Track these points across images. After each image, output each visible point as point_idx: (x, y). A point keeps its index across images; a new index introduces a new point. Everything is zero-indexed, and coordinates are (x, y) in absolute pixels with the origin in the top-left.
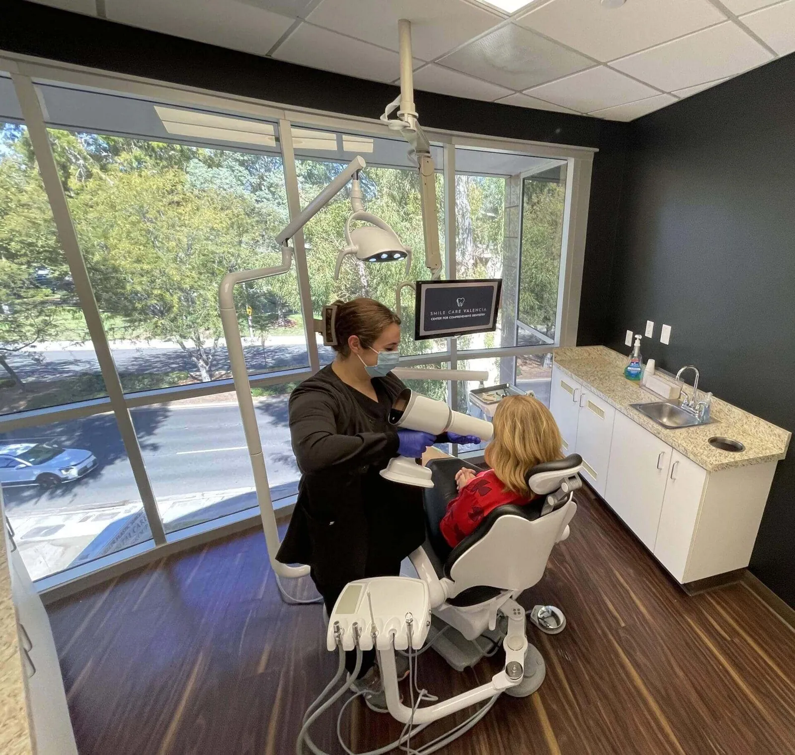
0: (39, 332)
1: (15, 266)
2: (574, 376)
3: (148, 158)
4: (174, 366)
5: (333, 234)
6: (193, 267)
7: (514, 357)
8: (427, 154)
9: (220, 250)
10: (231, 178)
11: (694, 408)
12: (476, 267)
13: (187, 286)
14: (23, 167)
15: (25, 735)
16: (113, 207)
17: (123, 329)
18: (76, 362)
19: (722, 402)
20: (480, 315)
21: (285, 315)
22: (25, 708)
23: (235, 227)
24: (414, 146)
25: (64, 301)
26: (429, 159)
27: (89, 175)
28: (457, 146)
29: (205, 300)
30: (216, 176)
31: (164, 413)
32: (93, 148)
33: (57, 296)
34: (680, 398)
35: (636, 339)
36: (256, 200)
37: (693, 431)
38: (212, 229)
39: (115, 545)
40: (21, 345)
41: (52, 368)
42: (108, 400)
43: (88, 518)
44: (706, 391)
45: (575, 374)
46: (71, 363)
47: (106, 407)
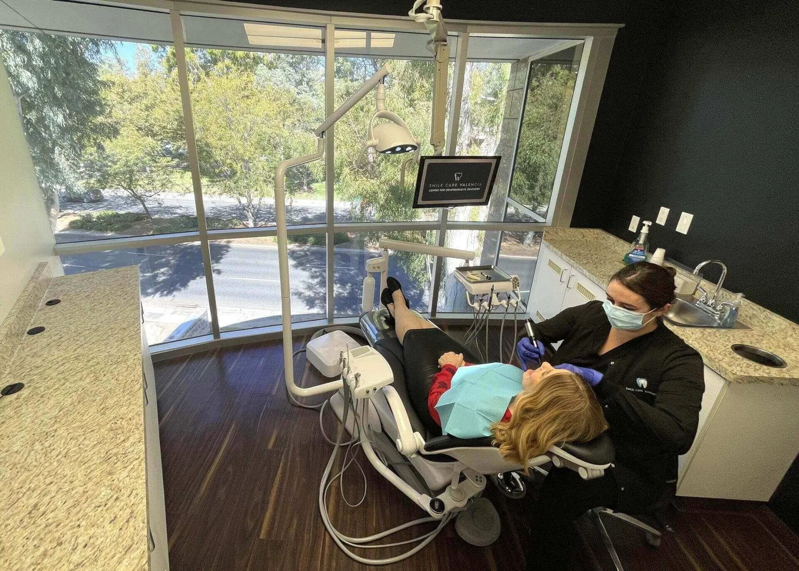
0: (163, 185)
1: (154, 142)
2: (564, 257)
3: (233, 65)
4: (234, 215)
5: (352, 118)
6: (252, 144)
7: (501, 231)
8: (445, 43)
9: (269, 131)
10: (282, 77)
11: (714, 308)
12: (470, 147)
13: (246, 158)
14: (165, 76)
15: (142, 442)
16: (210, 101)
17: (206, 186)
18: (180, 207)
19: (756, 307)
20: (475, 189)
21: (308, 184)
22: (143, 425)
23: (282, 114)
24: (433, 36)
25: (178, 166)
26: (445, 48)
27: (199, 79)
28: (471, 35)
29: (256, 168)
30: (273, 75)
31: (226, 248)
32: (203, 60)
33: (174, 163)
34: (694, 294)
35: (644, 225)
36: (297, 93)
37: (710, 333)
38: (267, 115)
39: (188, 334)
40: (153, 193)
41: (168, 210)
42: (198, 233)
43: (176, 312)
44: (735, 290)
45: (566, 255)
46: (178, 208)
47: (193, 239)
